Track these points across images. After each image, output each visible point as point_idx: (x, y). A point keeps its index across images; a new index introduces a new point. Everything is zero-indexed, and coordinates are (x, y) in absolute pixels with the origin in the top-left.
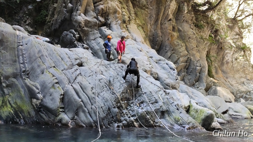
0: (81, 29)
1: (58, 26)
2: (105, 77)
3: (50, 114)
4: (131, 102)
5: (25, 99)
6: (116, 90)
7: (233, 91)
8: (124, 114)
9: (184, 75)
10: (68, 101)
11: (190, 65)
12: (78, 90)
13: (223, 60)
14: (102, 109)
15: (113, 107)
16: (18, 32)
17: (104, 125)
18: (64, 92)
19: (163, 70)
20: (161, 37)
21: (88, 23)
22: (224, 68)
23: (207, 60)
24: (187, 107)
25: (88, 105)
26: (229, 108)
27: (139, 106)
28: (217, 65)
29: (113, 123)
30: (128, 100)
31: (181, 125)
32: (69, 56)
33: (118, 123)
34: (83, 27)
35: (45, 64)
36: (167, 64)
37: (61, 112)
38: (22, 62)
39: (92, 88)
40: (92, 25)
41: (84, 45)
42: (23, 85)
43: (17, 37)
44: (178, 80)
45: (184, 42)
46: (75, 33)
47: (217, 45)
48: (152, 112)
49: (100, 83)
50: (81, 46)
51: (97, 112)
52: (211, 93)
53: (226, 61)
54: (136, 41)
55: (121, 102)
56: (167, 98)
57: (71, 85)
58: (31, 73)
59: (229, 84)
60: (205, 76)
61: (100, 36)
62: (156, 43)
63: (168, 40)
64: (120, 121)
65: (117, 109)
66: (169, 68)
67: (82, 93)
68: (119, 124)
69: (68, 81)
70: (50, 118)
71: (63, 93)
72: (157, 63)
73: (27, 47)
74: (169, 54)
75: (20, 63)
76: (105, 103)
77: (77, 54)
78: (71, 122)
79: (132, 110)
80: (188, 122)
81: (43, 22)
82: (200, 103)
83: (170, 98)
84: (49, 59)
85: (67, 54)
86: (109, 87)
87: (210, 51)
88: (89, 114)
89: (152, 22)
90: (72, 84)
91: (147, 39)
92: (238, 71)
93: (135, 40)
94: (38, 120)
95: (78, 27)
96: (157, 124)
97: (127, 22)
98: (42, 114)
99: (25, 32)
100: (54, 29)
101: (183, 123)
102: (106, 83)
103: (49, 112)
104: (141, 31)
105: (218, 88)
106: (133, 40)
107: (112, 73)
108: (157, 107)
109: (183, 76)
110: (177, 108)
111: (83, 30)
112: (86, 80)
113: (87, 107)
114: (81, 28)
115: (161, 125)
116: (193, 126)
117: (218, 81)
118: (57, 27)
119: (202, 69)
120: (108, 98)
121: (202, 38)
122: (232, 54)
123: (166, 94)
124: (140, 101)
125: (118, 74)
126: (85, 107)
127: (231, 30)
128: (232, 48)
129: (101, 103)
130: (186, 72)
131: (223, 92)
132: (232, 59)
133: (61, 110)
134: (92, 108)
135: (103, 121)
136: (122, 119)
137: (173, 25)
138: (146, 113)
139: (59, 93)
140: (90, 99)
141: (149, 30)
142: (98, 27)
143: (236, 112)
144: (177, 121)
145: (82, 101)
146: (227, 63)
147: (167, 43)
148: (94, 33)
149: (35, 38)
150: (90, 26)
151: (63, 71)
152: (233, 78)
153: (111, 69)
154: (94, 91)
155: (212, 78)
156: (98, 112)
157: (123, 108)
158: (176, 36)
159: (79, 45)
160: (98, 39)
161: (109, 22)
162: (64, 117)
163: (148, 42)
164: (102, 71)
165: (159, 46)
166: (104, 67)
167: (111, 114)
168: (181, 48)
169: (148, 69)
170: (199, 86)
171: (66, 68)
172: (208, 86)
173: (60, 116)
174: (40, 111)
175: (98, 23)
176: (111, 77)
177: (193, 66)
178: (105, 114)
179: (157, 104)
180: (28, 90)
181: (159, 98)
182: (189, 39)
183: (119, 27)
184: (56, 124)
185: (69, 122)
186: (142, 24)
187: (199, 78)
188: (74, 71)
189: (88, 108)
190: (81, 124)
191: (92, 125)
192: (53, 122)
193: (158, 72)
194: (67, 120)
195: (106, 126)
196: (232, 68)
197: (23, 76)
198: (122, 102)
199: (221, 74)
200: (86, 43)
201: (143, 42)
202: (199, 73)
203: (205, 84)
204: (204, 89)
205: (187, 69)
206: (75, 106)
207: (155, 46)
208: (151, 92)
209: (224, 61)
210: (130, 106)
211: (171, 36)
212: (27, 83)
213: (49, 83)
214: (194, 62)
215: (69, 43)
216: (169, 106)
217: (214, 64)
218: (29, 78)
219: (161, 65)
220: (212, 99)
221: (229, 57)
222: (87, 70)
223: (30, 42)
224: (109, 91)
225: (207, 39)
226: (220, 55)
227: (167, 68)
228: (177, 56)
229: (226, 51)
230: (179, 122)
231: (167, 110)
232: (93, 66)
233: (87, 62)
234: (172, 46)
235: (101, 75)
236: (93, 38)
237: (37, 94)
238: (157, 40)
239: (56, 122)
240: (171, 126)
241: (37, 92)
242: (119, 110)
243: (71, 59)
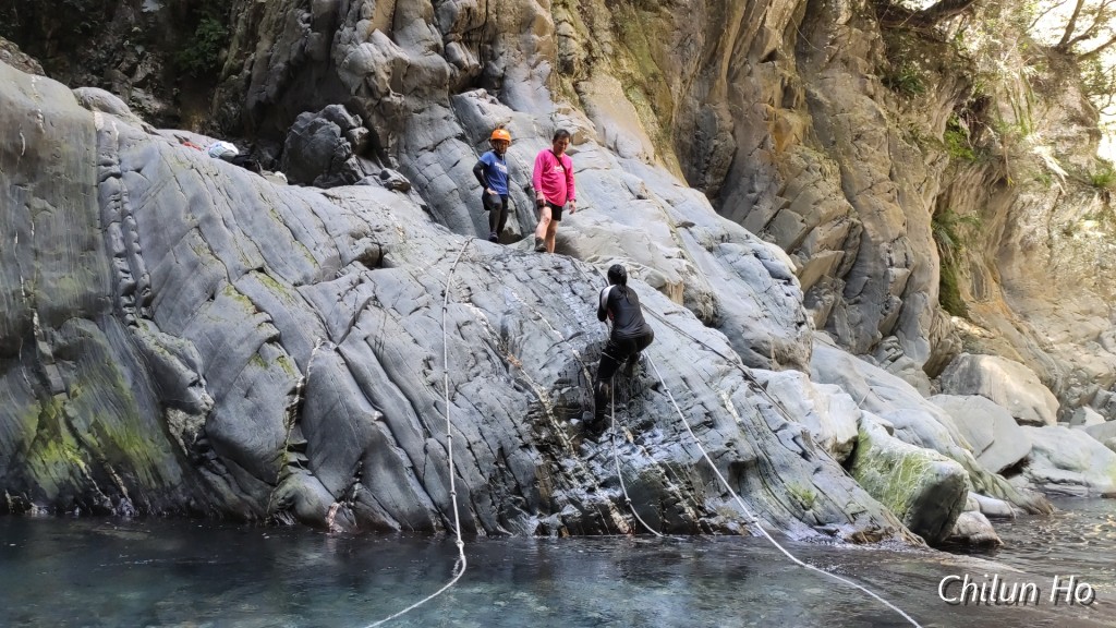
0: (375, 103)
1: (275, 89)
2: (482, 315)
3: (246, 474)
5: (136, 409)
6: (531, 372)
7: (1051, 376)
8: (568, 477)
9: (834, 304)
10: (324, 419)
11: (861, 261)
12: (367, 372)
13: (1008, 235)
14: (470, 453)
15: (521, 447)
16: (99, 118)
17: (483, 525)
18: (304, 380)
19: (740, 280)
20: (733, 133)
21: (405, 76)
22: (1014, 270)
23: (936, 236)
24: (844, 445)
25: (411, 436)
26: (1034, 449)
27: (632, 440)
28: (980, 258)
29: (520, 513)
31: (820, 524)
32: (326, 220)
33: (540, 516)
34: (383, 90)
35: (220, 255)
36: (756, 255)
37: (294, 464)
38: (119, 247)
39: (428, 362)
40: (424, 83)
41: (389, 171)
42: (129, 347)
43: (98, 139)
44: (804, 327)
45: (834, 157)
46: (347, 121)
47: (984, 169)
48: (690, 466)
49: (460, 339)
50: (377, 177)
51: (452, 465)
52: (952, 383)
53: (1022, 242)
54: (618, 151)
55: (555, 423)
56: (758, 407)
57: (337, 350)
58: (159, 295)
59: (1033, 342)
60: (927, 308)
61: (459, 130)
62: (708, 162)
63: (762, 145)
64: (552, 507)
65: (538, 452)
66: (767, 271)
67: (381, 382)
68: (547, 520)
69: (321, 332)
70: (248, 494)
71: (299, 385)
72: (710, 250)
73: (141, 182)
74: (766, 210)
75: (111, 254)
76: (486, 427)
77: (358, 211)
78: (339, 510)
79: (601, 460)
80: (852, 511)
81: (206, 69)
82: (904, 428)
83: (770, 407)
84: (238, 238)
85: (314, 213)
86: (501, 358)
87: (949, 197)
88: (413, 476)
89: (692, 68)
90: (341, 347)
91: (669, 144)
92: (1075, 284)
93: (615, 149)
94: (196, 500)
95: (362, 93)
96: (713, 521)
97: (577, 68)
98: (211, 477)
99: (132, 115)
100: (259, 103)
101: (827, 514)
102: (487, 341)
103: (241, 466)
104: (642, 109)
105: (987, 363)
106: (605, 150)
107: (515, 295)
108: (714, 446)
109: (826, 307)
110: (800, 451)
111: (384, 108)
112: (400, 328)
113: (405, 445)
114: (376, 99)
115: (732, 526)
116: (874, 529)
117: (983, 331)
118: (271, 95)
119: (915, 274)
120: (498, 408)
121: (915, 139)
122: (1048, 207)
123: (753, 386)
124: (640, 420)
125: (540, 301)
126: (399, 445)
127: (1046, 101)
128: (1047, 183)
129: (469, 426)
130: (840, 292)
131: (1007, 377)
132: (1049, 231)
133: (293, 457)
134: (426, 451)
135: (475, 507)
136: (560, 499)
137: (783, 79)
138: (663, 471)
139: (285, 384)
140: (420, 410)
141: (676, 102)
142: (451, 92)
143: (1066, 468)
144: (800, 508)
145: (384, 419)
146: (1028, 248)
147: (757, 161)
148: (431, 120)
150: (416, 89)
151: (299, 288)
152: (1054, 317)
153: (509, 278)
154: (435, 374)
155: (959, 315)
156: (456, 467)
157: (562, 450)
158: (797, 130)
159: (366, 175)
160: (451, 147)
161: (498, 68)
162: (309, 487)
163: (673, 156)
164: (469, 288)
165: (721, 175)
166: (478, 268)
167: (511, 475)
168: (821, 182)
169: (673, 278)
170: (898, 354)
171: (310, 275)
172: (939, 351)
173: (291, 485)
174: (203, 462)
175: (448, 74)
176: (508, 312)
177: (872, 264)
178: (487, 474)
179: (713, 431)
180: (148, 370)
181: (722, 409)
182: (858, 142)
183: (543, 89)
184: (273, 522)
185: (331, 508)
186: (647, 78)
187: (898, 319)
188: (348, 287)
189: (411, 451)
190: (383, 519)
191: (432, 526)
192: (260, 508)
193: (717, 293)
194: (319, 502)
195: (489, 526)
196: (1049, 269)
197: (127, 310)
198: (560, 422)
199: (1000, 301)
200: (396, 164)
201: (652, 158)
202: (902, 296)
203: (928, 343)
204: (920, 364)
205: (845, 277)
206: (353, 441)
207: (704, 173)
208: (684, 379)
209: (1012, 240)
210: (593, 440)
211: (777, 128)
212: (145, 340)
213: (241, 342)
214: (877, 244)
215: (321, 164)
216: (767, 442)
217: (968, 254)
218: (151, 319)
219: (730, 258)
220: (959, 409)
221: (1034, 222)
222: (406, 282)
223: (152, 161)
224: (501, 374)
225: (938, 141)
226: (994, 212)
227: (758, 274)
228: (801, 218)
229: (1021, 195)
230: (810, 512)
231: (757, 458)
232: (429, 267)
233: (403, 247)
234: (778, 175)
235: (467, 305)
236: (430, 143)
237: (191, 390)
238: (712, 147)
239: (271, 509)
240: (774, 529)
241: (191, 381)
242: (544, 458)
243: (334, 233)
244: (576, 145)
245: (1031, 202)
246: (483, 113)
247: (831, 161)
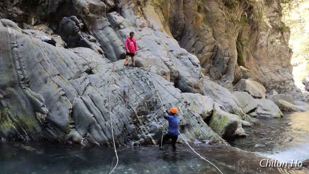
0: (85, 16)
1: (56, 10)
2: (118, 88)
3: (59, 130)
4: (148, 116)
5: (28, 112)
6: (131, 104)
7: (265, 81)
8: (141, 131)
9: (210, 67)
10: (78, 116)
11: (217, 55)
12: (89, 104)
13: (256, 43)
14: (117, 126)
15: (129, 124)
16: (9, 29)
17: (120, 144)
18: (73, 106)
19: (185, 66)
20: (184, 19)
21: (93, 8)
22: (257, 53)
23: (237, 43)
24: (210, 112)
25: (101, 121)
26: (258, 105)
27: (157, 120)
28: (249, 50)
29: (129, 141)
30: (145, 113)
31: (202, 140)
32: (76, 61)
33: (134, 141)
34: (87, 13)
35: (47, 71)
36: (189, 59)
37: (71, 128)
38: (19, 67)
39: (105, 101)
40: (99, 10)
41: (90, 36)
42: (24, 95)
43: (10, 37)
44: (201, 79)
45: (211, 26)
46: (77, 21)
47: (251, 26)
49: (113, 95)
50: (87, 38)
52: (239, 87)
53: (260, 45)
54: (153, 28)
55: (138, 117)
56: (188, 111)
57: (81, 98)
58: (31, 81)
59: (261, 72)
60: (234, 67)
61: (109, 24)
62: (177, 27)
63: (192, 23)
64: (137, 139)
65: (134, 125)
66: (192, 64)
67: (93, 107)
68: (136, 142)
69: (76, 93)
70: (60, 135)
71: (71, 108)
72: (177, 58)
73: (23, 49)
74: (193, 41)
75: (17, 69)
76: (120, 119)
77: (84, 57)
78: (84, 140)
80: (209, 136)
81: (35, 1)
82: (225, 103)
84: (51, 65)
85: (72, 58)
86: (124, 100)
87: (241, 33)
88: (102, 131)
89: (173, 0)
90: (82, 97)
91: (167, 23)
92: (273, 56)
93: (152, 28)
94: (46, 136)
95: (81, 13)
97: (141, 4)
98: (49, 130)
100: (51, 13)
101: (204, 137)
102: (120, 95)
103: (57, 127)
104: (160, 14)
105: (248, 81)
106: (150, 29)
107: (127, 81)
109: (208, 68)
110: (198, 121)
111: (88, 18)
112: (97, 92)
113: (100, 123)
115: (181, 142)
116: (214, 141)
117: (248, 70)
118: (54, 11)
119: (231, 59)
120: (124, 114)
121: (232, 21)
122: (267, 35)
123: (187, 105)
124: (159, 115)
125: (133, 83)
126: (98, 123)
127: (269, 6)
128: (267, 29)
129: (116, 118)
130: (212, 63)
131: (253, 85)
132: (267, 42)
133: (71, 126)
134: (105, 125)
135: (118, 139)
136: (139, 136)
137: (198, 4)
138: (164, 129)
139: (68, 107)
140: (103, 114)
141: (169, 11)
142: (107, 13)
143: (266, 110)
144: (197, 136)
145: (94, 116)
146: (261, 47)
147: (190, 27)
148: (101, 21)
149: (31, 33)
150: (97, 12)
151: (70, 80)
152: (267, 66)
153: (125, 76)
154: (107, 104)
155: (242, 66)
156: (113, 129)
157: (140, 124)
158: (201, 19)
159: (84, 37)
160: (107, 29)
161: (119, 5)
162: (75, 134)
163: (168, 27)
164: (115, 80)
165: (181, 31)
166: (117, 74)
167: (127, 131)
168: (207, 34)
169: (168, 71)
170: (226, 80)
171: (72, 76)
172: (237, 77)
173: (71, 134)
174: (47, 126)
175: (106, 8)
176: (125, 87)
177: (220, 56)
178: (121, 131)
180: (30, 102)
181: (179, 111)
182: (217, 22)
183: (132, 12)
184: (67, 143)
185: (82, 139)
186: (161, 4)
187: (226, 70)
188: (83, 80)
189: (101, 125)
190: (96, 143)
191: (107, 144)
192: (63, 139)
193: (179, 70)
194: (79, 138)
195: (122, 144)
196: (266, 53)
197: (22, 85)
198: (139, 117)
199: (253, 61)
200: (92, 34)
201: (162, 30)
202: (227, 64)
203: (233, 77)
204: (232, 82)
205: (213, 59)
206: (86, 122)
207: (176, 30)
208: (170, 104)
209: (257, 45)
210: (147, 121)
211: (196, 18)
212: (29, 94)
213: (55, 96)
214: (221, 51)
215: (70, 33)
216: (190, 120)
217: (246, 49)
218: (29, 87)
219: (183, 60)
220: (240, 95)
221: (263, 40)
222: (98, 79)
223: (26, 43)
224: (124, 104)
225: (239, 21)
226: (253, 37)
227: (190, 64)
228: (202, 44)
229: (260, 33)
230: (199, 137)
231: (187, 124)
232: (104, 74)
233: (97, 67)
234: (196, 32)
235: (114, 85)
236: (101, 28)
237: (42, 108)
238: (179, 24)
239: (66, 139)
240: (191, 141)
241: (42, 106)
242: (135, 127)
243: (78, 64)
244: (142, 28)
245: (263, 34)
246: (116, 19)
247: (210, 28)
